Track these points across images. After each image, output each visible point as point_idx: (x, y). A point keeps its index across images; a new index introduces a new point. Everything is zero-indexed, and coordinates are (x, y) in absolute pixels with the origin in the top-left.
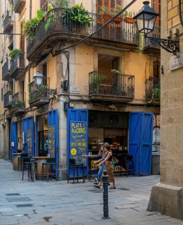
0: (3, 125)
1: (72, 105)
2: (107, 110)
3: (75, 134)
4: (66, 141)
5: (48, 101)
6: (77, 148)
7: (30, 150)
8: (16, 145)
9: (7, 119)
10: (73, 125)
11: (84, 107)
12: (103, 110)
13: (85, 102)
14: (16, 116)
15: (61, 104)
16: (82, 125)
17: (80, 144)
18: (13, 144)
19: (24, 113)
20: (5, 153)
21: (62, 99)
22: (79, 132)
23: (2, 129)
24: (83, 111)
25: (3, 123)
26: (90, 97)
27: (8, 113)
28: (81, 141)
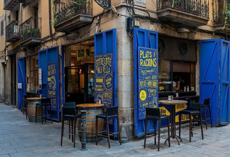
0: (3, 64)
1: (137, 23)
2: (176, 35)
3: (145, 68)
4: (129, 78)
5: (90, 20)
6: (146, 89)
7: (52, 93)
8: (25, 86)
9: (9, 56)
10: (142, 53)
11: (152, 28)
12: (172, 35)
13: (153, 21)
14: (25, 50)
15: (123, 20)
16: (152, 54)
17: (149, 83)
18: (19, 85)
19: (38, 45)
20: (6, 96)
21: (124, 12)
22: (148, 65)
23: (2, 68)
24: (152, 34)
25: (4, 61)
26: (158, 14)
27: (10, 48)
28: (151, 79)
